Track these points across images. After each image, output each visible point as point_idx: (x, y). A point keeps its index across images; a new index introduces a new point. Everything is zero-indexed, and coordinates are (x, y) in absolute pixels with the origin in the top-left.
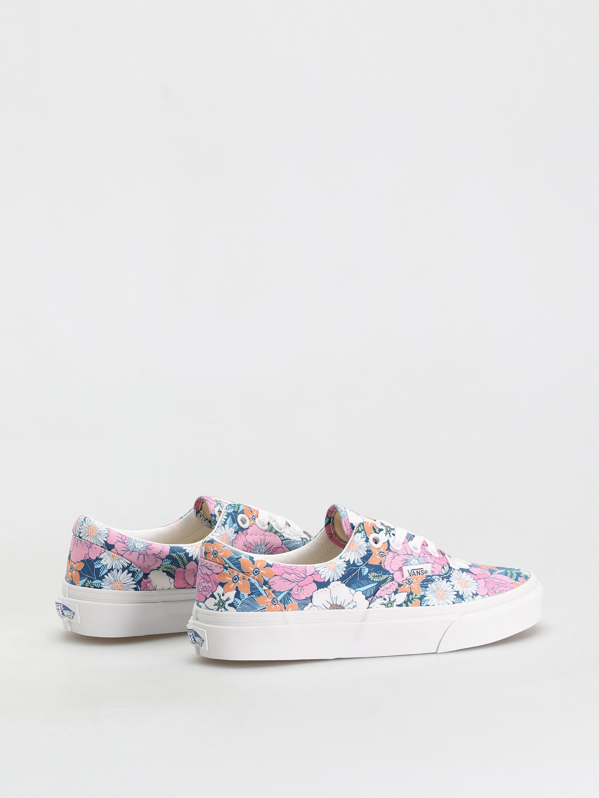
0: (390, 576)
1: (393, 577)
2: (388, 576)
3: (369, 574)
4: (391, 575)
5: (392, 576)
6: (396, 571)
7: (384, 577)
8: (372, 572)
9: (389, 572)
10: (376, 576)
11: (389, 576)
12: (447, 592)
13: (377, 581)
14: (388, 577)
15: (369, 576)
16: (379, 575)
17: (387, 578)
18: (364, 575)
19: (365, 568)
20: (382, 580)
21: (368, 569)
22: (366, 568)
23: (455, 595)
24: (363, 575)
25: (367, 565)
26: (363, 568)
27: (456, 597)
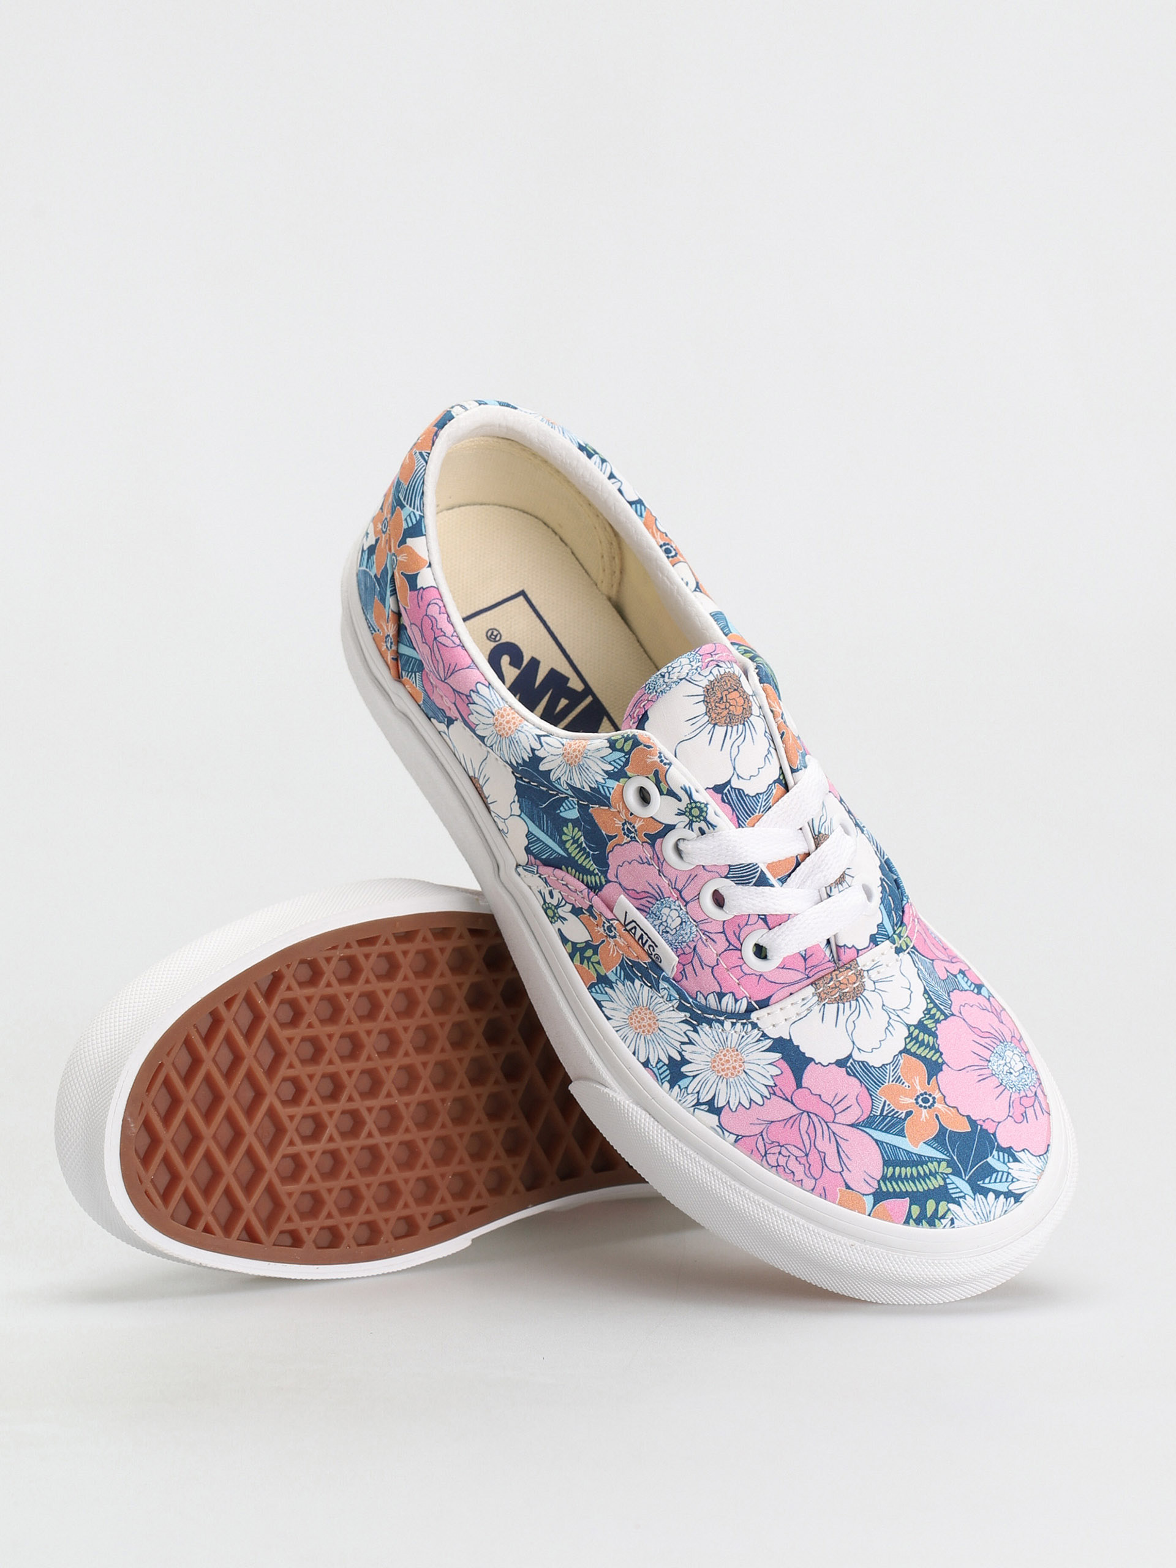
0: (600, 877)
1: (603, 886)
2: (596, 871)
3: (570, 825)
4: (602, 877)
5: (604, 883)
6: (620, 884)
7: (590, 865)
8: (579, 830)
9: (608, 870)
10: (579, 843)
11: (597, 874)
12: (661, 1033)
13: (570, 851)
14: (595, 875)
15: (567, 827)
16: (588, 850)
17: (592, 873)
18: (561, 814)
19: (574, 808)
20: (579, 862)
21: (579, 815)
22: (577, 809)
23: (670, 1058)
24: (559, 811)
25: (583, 809)
26: (572, 802)
27: (667, 1062)
